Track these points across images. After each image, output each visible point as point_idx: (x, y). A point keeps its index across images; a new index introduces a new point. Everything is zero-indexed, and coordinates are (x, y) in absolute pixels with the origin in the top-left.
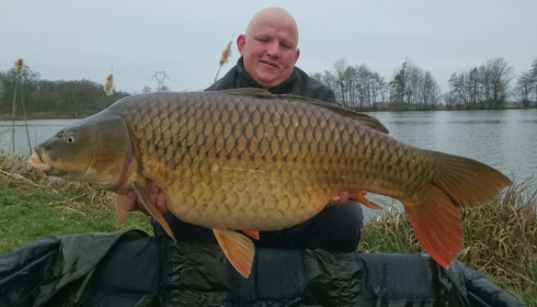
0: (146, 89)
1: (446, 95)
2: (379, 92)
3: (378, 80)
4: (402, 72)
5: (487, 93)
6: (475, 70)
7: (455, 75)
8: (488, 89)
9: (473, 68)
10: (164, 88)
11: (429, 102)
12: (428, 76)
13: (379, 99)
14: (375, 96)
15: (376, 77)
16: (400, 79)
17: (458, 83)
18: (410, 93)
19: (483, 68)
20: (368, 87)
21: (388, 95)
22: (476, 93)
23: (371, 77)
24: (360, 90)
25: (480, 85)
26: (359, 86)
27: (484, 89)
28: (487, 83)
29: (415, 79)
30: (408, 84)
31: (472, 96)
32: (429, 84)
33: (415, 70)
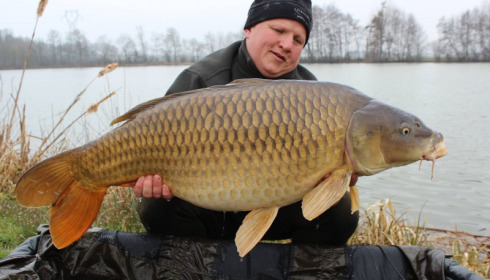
0: (53, 34)
1: (434, 44)
2: (352, 38)
3: (350, 24)
4: (381, 14)
5: (482, 42)
6: (468, 13)
7: (443, 19)
8: (482, 37)
9: (465, 11)
10: (76, 32)
11: (414, 53)
12: (411, 20)
13: (352, 47)
14: (348, 43)
15: (349, 19)
16: (378, 22)
17: (447, 29)
18: (390, 40)
19: (476, 11)
20: (339, 32)
21: (364, 42)
22: (469, 42)
23: (343, 20)
24: (330, 36)
25: (473, 32)
26: (327, 30)
27: (478, 38)
28: (481, 30)
29: (396, 22)
30: (388, 29)
31: (463, 44)
32: (412, 29)
33: (396, 11)
